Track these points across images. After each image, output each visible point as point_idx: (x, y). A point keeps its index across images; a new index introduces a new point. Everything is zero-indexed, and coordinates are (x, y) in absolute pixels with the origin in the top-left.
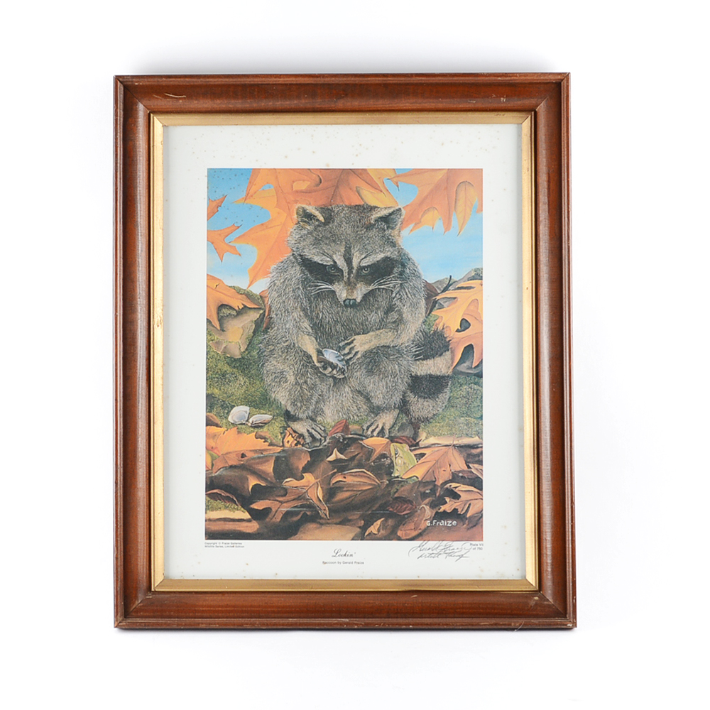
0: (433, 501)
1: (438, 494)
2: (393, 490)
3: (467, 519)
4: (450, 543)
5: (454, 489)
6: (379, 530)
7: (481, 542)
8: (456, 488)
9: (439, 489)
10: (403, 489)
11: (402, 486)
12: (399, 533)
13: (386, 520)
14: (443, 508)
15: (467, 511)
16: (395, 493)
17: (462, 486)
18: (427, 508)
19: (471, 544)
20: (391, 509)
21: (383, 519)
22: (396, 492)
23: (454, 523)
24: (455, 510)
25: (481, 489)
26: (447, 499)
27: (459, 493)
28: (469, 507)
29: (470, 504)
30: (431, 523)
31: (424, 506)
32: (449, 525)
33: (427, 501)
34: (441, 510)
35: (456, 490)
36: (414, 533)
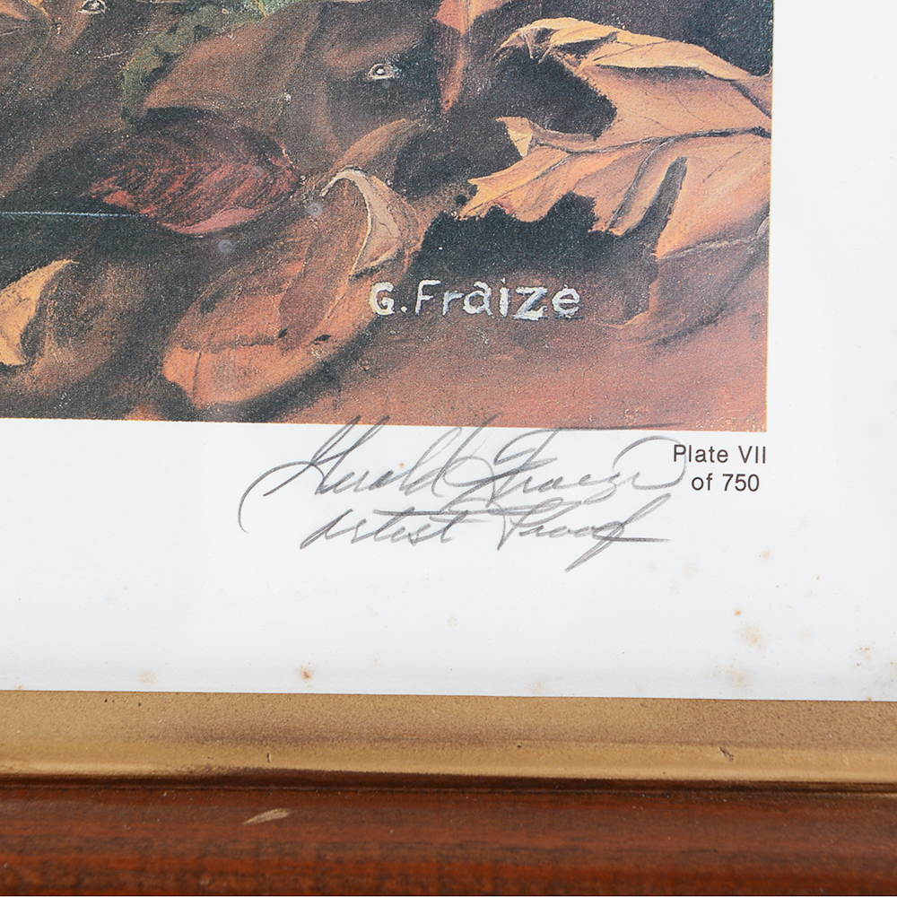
0: (416, 142)
1: (451, 94)
2: (141, 60)
3: (652, 271)
4: (534, 439)
5: (567, 60)
6: (31, 342)
7: (748, 439)
8: (582, 48)
9: (462, 61)
10: (203, 52)
11: (202, 33)
12: (177, 366)
13: (82, 275)
14: (487, 193)
15: (656, 217)
16: (151, 80)
17: (624, 35)
18: (375, 192)
19: (679, 451)
20: (120, 197)
21: (58, 265)
22: (160, 73)
23: (565, 298)
24: (573, 210)
25: (761, 63)
26: (520, 132)
27: (604, 86)
28: (669, 189)
29: (677, 170)
30: (403, 295)
31: (356, 176)
32: (524, 314)
33: (375, 139)
34: (476, 207)
35: (583, 68)
36: (281, 369)
